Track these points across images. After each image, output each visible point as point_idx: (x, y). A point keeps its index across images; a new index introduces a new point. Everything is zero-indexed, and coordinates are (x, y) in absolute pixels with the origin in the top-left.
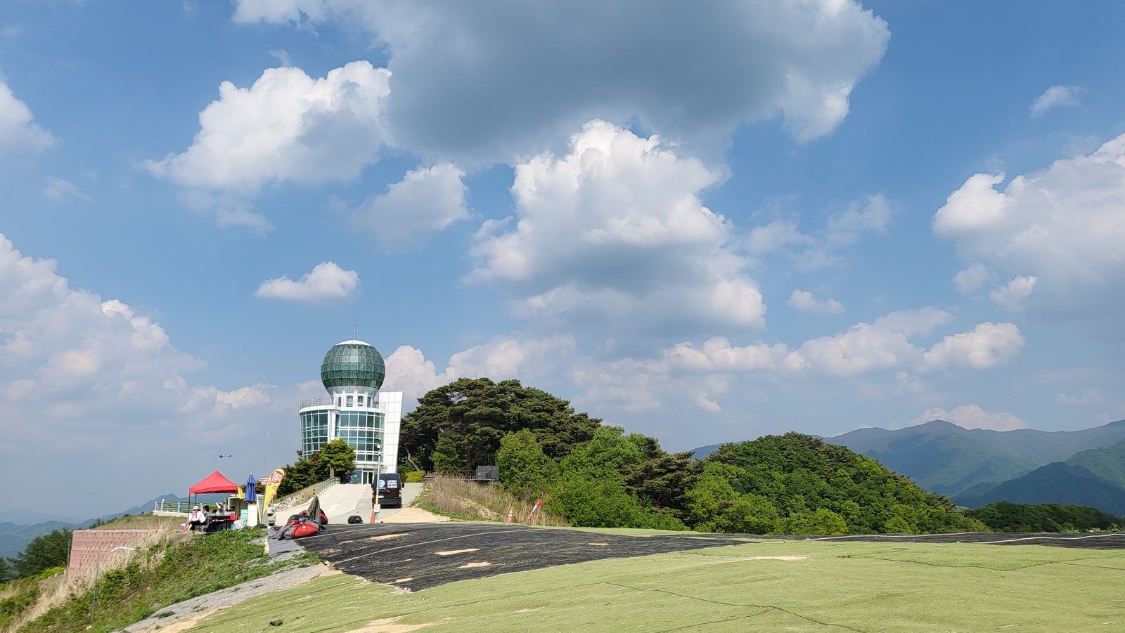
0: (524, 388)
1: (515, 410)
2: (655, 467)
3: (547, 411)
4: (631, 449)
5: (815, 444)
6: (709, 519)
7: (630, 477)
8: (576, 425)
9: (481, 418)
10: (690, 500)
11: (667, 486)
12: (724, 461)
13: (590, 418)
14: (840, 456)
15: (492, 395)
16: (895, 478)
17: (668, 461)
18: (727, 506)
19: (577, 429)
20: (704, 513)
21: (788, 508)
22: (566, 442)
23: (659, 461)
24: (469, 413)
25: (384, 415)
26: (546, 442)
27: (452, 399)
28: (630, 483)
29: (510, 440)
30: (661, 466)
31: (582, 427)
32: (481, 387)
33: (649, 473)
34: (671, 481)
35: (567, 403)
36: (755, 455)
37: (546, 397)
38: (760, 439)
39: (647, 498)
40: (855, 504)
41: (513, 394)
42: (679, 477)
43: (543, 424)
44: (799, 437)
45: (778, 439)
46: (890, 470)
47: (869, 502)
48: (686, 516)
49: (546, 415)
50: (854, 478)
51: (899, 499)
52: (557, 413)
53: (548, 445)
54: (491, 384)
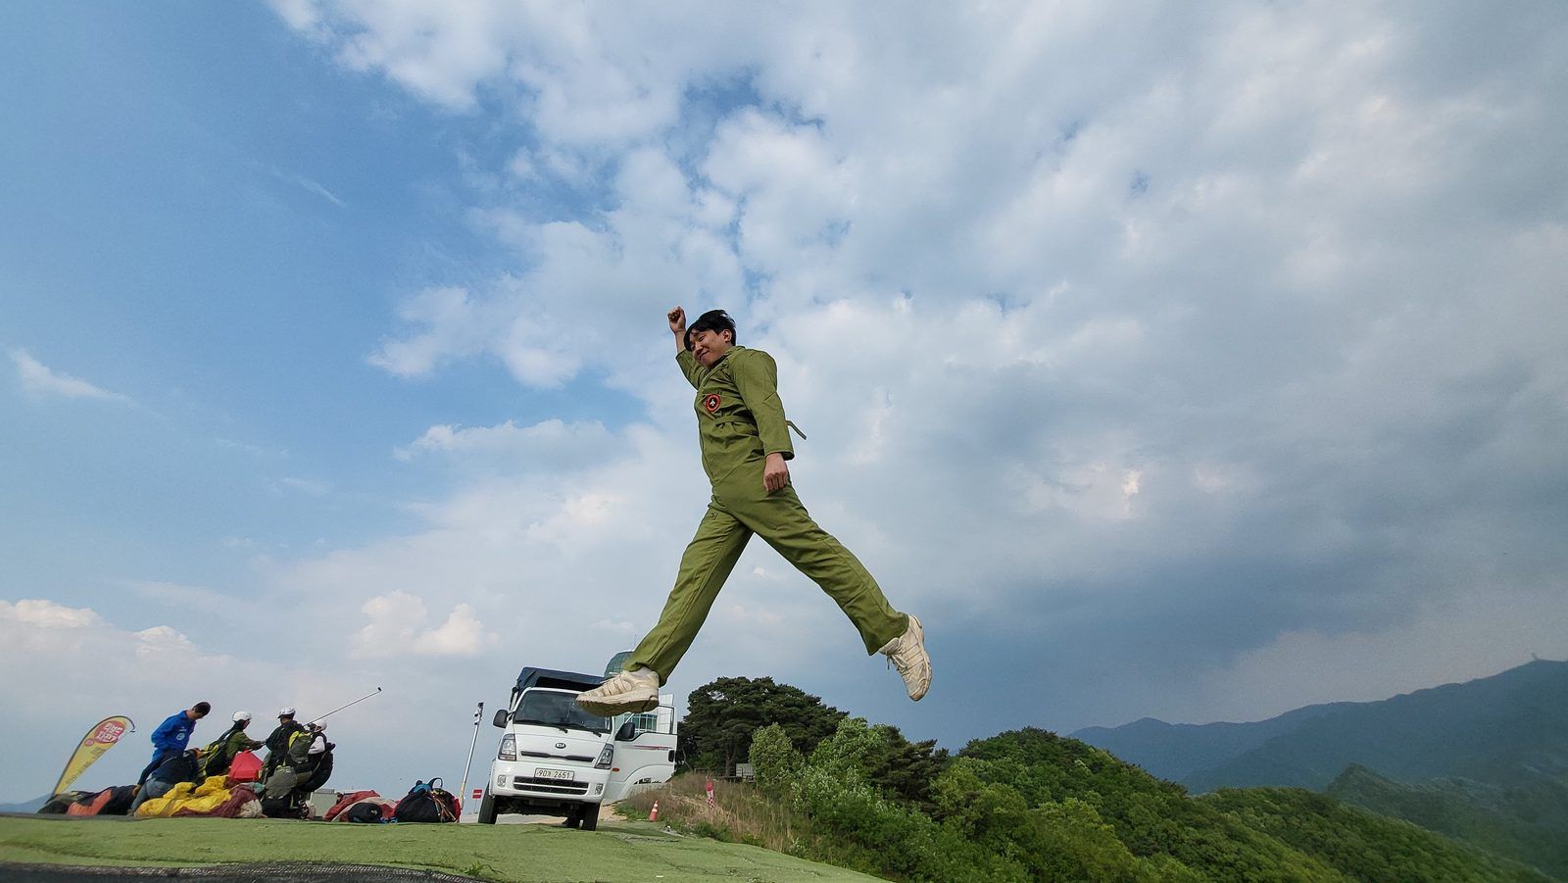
0: (777, 685)
1: (769, 705)
2: (899, 757)
3: (798, 706)
4: (873, 739)
5: (1051, 738)
6: (958, 812)
7: (875, 769)
8: (823, 718)
9: (735, 714)
10: (938, 792)
11: (913, 777)
12: (971, 756)
13: (838, 710)
14: (1075, 749)
15: (747, 691)
16: (1127, 767)
17: (912, 750)
18: (974, 796)
19: (825, 722)
20: (952, 805)
21: (1036, 800)
22: (815, 735)
23: (902, 751)
24: (725, 710)
25: (656, 717)
26: (797, 736)
27: (714, 698)
28: (875, 775)
29: (760, 735)
30: (906, 756)
31: (829, 719)
32: (738, 684)
33: (893, 764)
34: (916, 771)
35: (819, 699)
36: (999, 749)
37: (797, 693)
38: (1002, 734)
39: (893, 792)
40: (1097, 793)
41: (766, 691)
42: (924, 766)
43: (794, 719)
44: (1035, 731)
45: (1018, 733)
46: (1122, 759)
47: (1110, 791)
48: (934, 810)
49: (798, 709)
50: (1091, 768)
51: (1135, 788)
52: (809, 708)
53: (798, 740)
54: (748, 681)
